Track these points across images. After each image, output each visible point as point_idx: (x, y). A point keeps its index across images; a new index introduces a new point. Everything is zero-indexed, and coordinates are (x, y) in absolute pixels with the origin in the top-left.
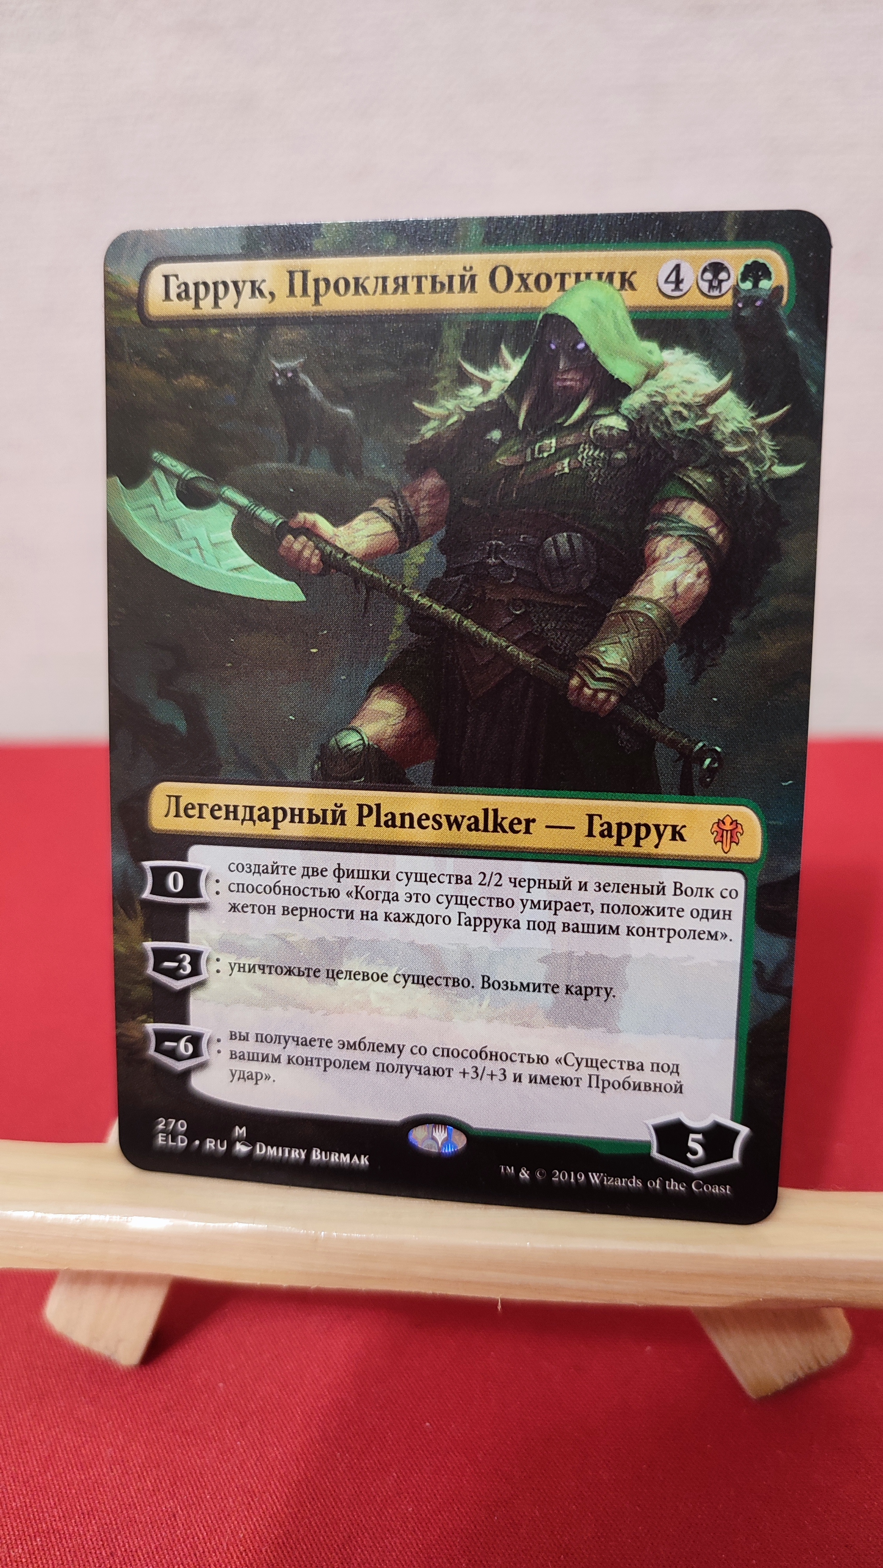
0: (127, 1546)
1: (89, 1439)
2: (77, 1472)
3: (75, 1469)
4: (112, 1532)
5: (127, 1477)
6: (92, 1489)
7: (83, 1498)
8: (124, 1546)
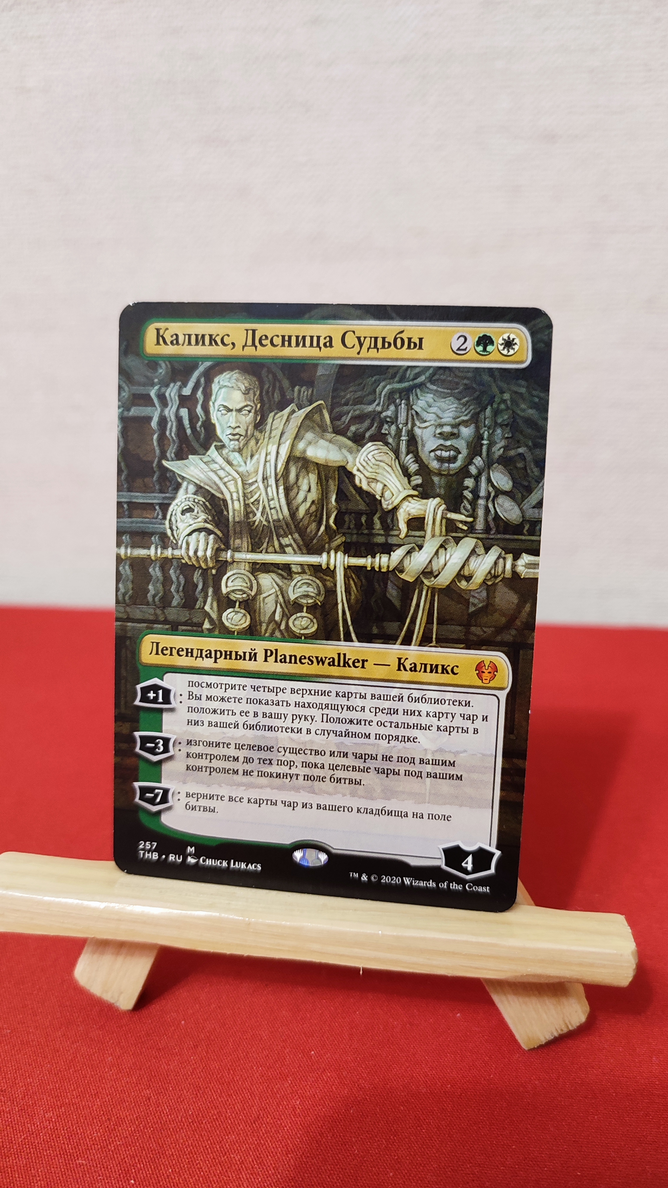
0: (118, 1115)
1: (97, 1051)
2: (89, 1070)
3: (88, 1068)
4: (109, 1106)
5: (120, 1074)
6: (98, 1080)
7: (92, 1085)
8: (117, 1115)
